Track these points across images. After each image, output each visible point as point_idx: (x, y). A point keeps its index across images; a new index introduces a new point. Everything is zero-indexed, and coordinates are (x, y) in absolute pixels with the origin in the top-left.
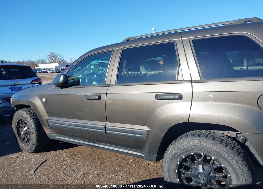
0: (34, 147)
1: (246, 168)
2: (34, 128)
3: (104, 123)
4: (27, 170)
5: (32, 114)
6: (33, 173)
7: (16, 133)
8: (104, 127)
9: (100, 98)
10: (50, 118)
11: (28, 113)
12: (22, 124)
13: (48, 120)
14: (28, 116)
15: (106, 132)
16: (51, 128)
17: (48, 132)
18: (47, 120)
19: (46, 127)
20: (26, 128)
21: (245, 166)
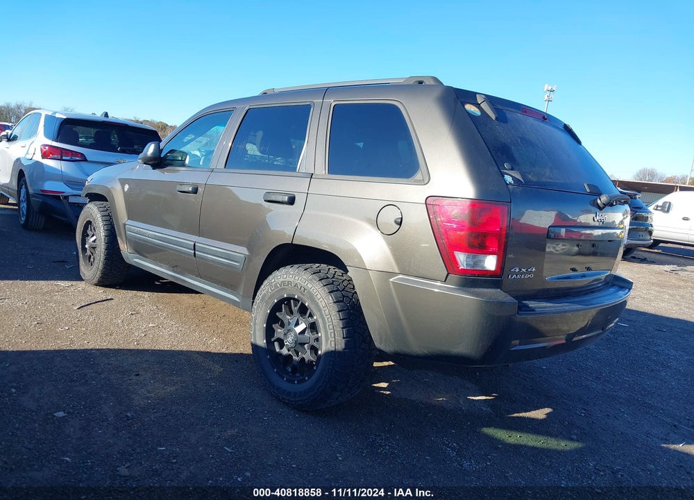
0: (99, 274)
1: (341, 324)
2: (103, 238)
3: (195, 238)
4: (69, 304)
5: (106, 213)
6: (76, 308)
7: (79, 246)
8: (193, 243)
9: (195, 191)
10: (130, 222)
11: (101, 209)
12: (91, 230)
13: (127, 226)
14: (99, 216)
15: (195, 253)
16: (130, 241)
17: (124, 248)
18: (125, 225)
19: (122, 239)
20: (94, 238)
21: (341, 319)
